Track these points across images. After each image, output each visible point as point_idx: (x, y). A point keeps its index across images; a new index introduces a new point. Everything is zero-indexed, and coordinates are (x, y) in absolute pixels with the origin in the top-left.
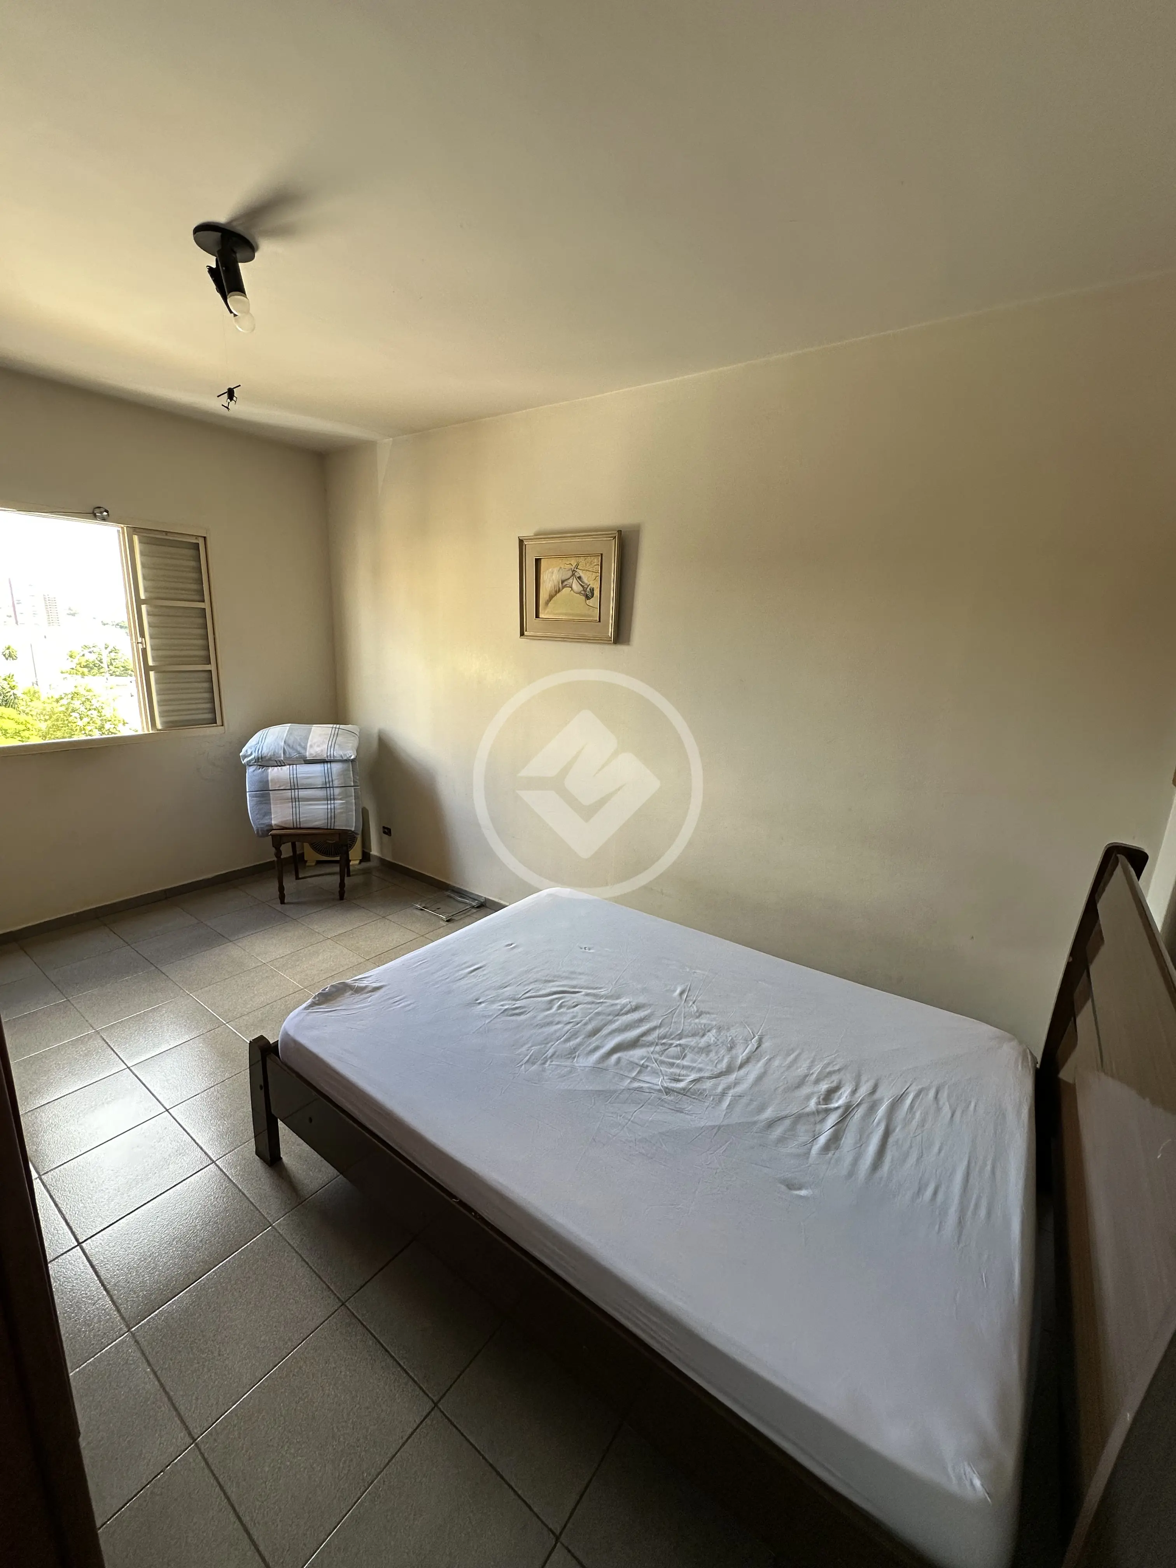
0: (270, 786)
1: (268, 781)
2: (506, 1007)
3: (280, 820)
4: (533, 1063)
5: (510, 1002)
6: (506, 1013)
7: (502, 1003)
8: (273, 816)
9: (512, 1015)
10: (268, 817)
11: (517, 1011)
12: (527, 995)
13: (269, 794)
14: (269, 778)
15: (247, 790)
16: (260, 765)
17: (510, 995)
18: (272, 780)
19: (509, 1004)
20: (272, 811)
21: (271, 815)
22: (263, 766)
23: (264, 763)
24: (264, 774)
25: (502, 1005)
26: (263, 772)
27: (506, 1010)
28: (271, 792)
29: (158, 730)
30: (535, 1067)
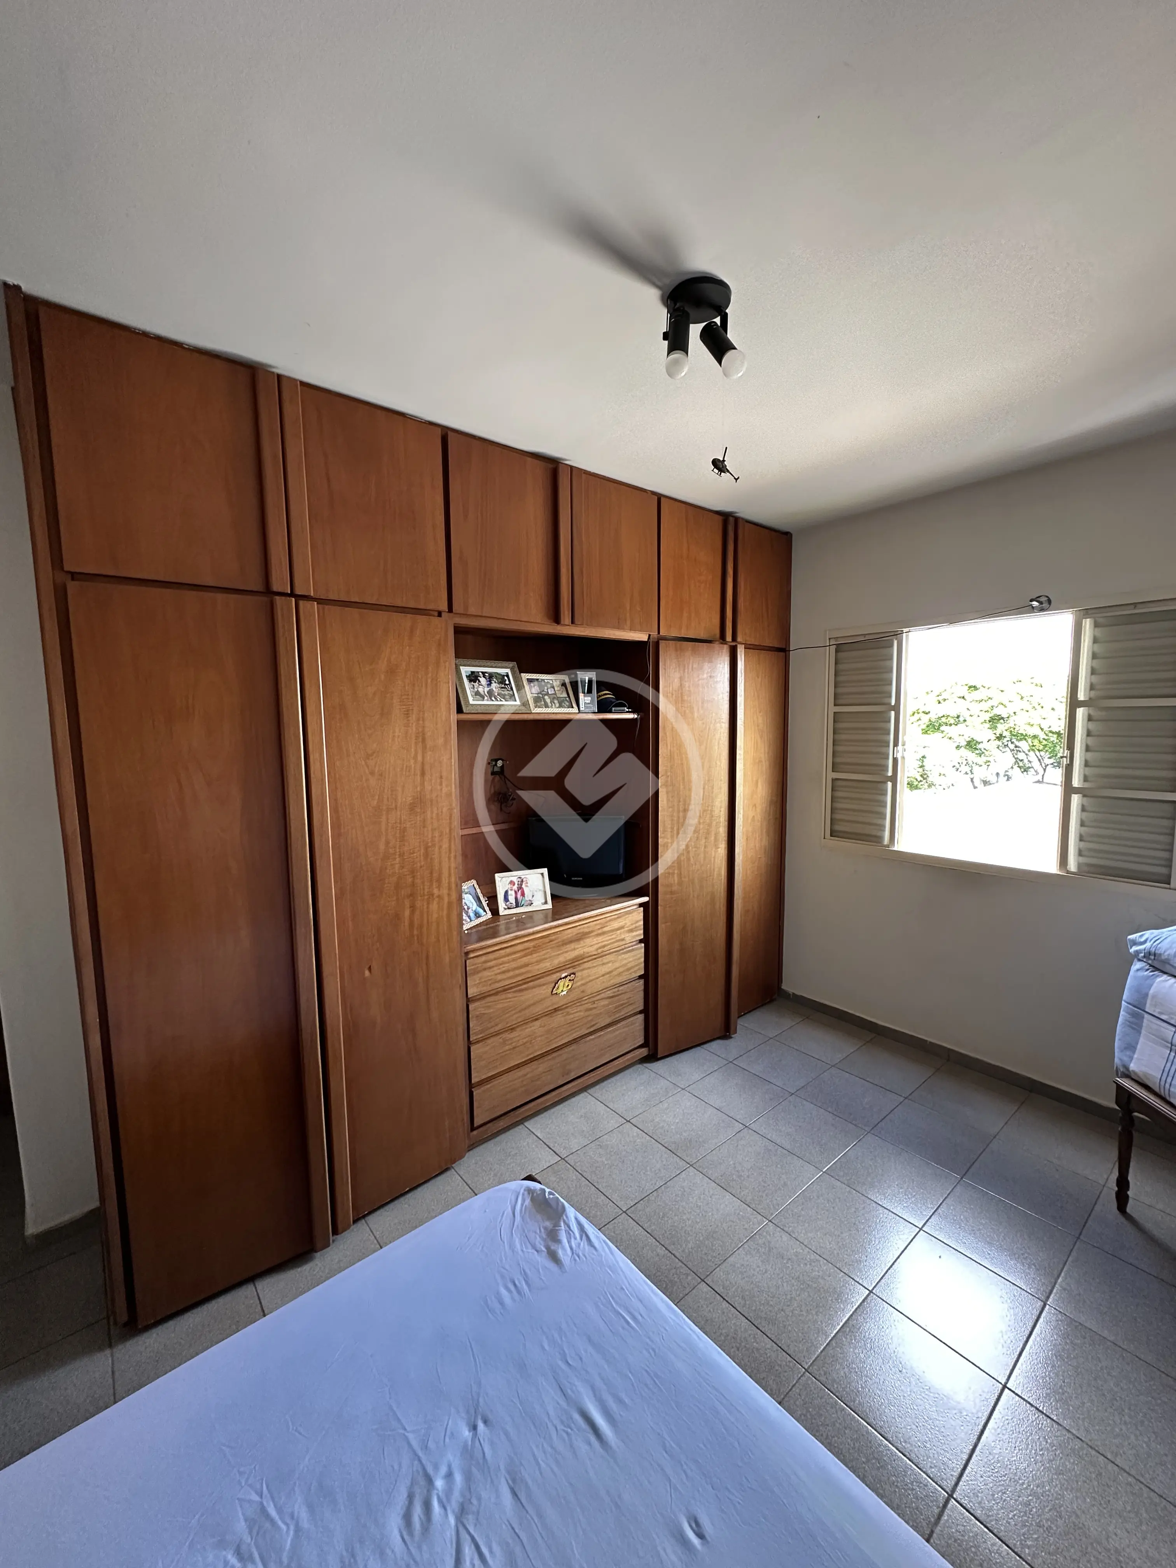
0: (1148, 1005)
1: (1147, 995)
2: (439, 1483)
3: (1144, 1069)
4: (251, 1523)
5: (456, 1496)
6: (422, 1482)
7: (458, 1478)
8: (1135, 1056)
9: (411, 1497)
10: (1128, 1053)
11: (418, 1511)
12: (468, 1551)
13: (1143, 1017)
14: (1151, 992)
15: (1124, 997)
16: (1151, 966)
17: (479, 1499)
18: (1154, 997)
19: (449, 1491)
20: (1139, 1047)
21: (1134, 1052)
22: (1156, 969)
23: (1156, 964)
24: (1148, 982)
25: (449, 1476)
26: (1148, 977)
27: (430, 1481)
28: (1146, 1016)
29: (1068, 872)
30: (241, 1526)
